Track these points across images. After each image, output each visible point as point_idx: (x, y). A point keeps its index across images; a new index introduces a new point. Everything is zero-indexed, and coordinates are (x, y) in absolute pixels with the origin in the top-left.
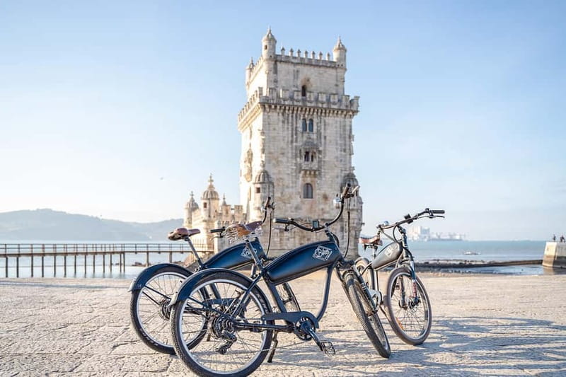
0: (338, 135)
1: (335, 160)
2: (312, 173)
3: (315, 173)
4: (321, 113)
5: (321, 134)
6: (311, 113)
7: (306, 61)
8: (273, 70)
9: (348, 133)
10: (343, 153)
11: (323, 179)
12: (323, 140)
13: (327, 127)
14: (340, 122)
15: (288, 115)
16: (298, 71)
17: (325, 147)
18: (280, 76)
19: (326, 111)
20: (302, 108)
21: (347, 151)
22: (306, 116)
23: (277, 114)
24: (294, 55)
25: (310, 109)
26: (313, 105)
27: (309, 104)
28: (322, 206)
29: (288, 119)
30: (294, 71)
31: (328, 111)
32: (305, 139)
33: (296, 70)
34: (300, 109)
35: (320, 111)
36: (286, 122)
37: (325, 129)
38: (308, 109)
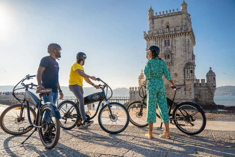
0: (182, 45)
1: (181, 57)
2: (168, 64)
3: (169, 64)
4: (173, 36)
5: (173, 45)
6: (168, 37)
7: (167, 15)
8: (152, 23)
9: (187, 43)
10: (185, 53)
11: (175, 66)
12: (174, 49)
13: (176, 42)
14: (183, 38)
15: (158, 40)
16: (163, 21)
17: (175, 52)
18: (155, 25)
19: (174, 35)
20: (163, 36)
21: (187, 51)
22: (166, 39)
23: (153, 41)
24: (161, 14)
25: (167, 36)
26: (168, 33)
27: (166, 34)
28: (175, 79)
29: (157, 42)
30: (161, 21)
31: (175, 35)
32: (165, 49)
33: (162, 20)
34: (162, 37)
35: (171, 35)
36: (157, 43)
37: (175, 43)
38: (166, 36)
